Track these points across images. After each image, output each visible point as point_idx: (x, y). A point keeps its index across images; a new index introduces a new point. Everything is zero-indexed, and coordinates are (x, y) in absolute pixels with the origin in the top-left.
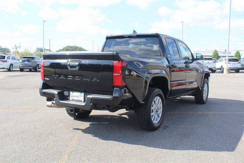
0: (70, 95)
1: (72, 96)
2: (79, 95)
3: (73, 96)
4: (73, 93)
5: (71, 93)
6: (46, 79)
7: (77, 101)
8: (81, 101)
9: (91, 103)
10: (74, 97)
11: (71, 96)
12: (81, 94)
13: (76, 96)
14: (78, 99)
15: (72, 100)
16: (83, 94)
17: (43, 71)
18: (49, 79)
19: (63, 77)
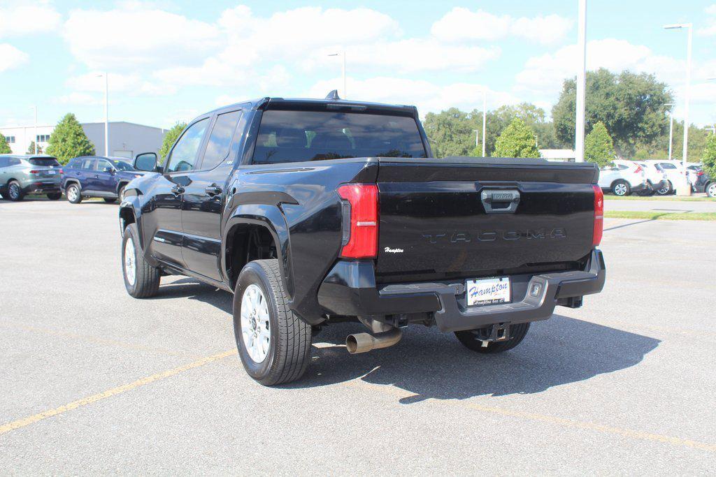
0: (468, 292)
1: (475, 293)
2: (495, 286)
3: (477, 293)
4: (475, 282)
5: (470, 284)
6: (388, 250)
7: (492, 303)
8: (504, 303)
9: (555, 298)
10: (482, 293)
11: (469, 294)
12: (501, 280)
13: (488, 291)
14: (493, 297)
15: (475, 306)
16: (506, 281)
17: (373, 223)
18: (402, 251)
19: (463, 237)
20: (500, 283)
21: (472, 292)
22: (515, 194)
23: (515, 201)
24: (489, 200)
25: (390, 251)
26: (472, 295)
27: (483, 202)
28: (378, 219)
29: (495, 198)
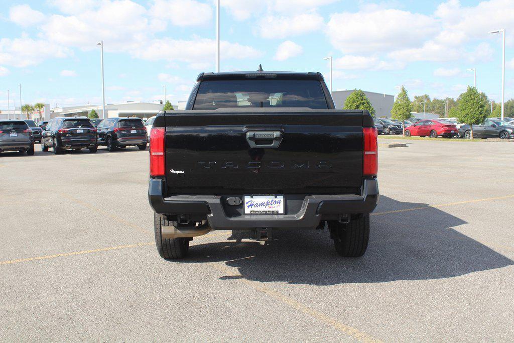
0: (245, 203)
1: (251, 205)
2: (270, 201)
3: (253, 205)
4: (252, 197)
5: (247, 199)
6: (172, 171)
7: (266, 213)
8: (277, 213)
9: (317, 213)
10: (257, 205)
11: (246, 206)
12: (276, 197)
13: (262, 204)
14: (267, 209)
15: (251, 214)
16: (281, 198)
17: (162, 154)
18: (183, 172)
19: (231, 164)
20: (275, 199)
21: (249, 204)
22: (276, 134)
23: (276, 139)
24: (252, 138)
25: (174, 172)
26: (248, 206)
27: (248, 140)
28: (165, 151)
29: (257, 137)
